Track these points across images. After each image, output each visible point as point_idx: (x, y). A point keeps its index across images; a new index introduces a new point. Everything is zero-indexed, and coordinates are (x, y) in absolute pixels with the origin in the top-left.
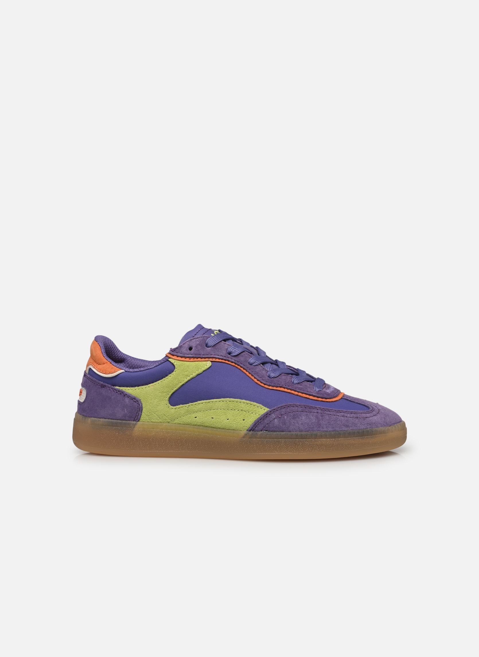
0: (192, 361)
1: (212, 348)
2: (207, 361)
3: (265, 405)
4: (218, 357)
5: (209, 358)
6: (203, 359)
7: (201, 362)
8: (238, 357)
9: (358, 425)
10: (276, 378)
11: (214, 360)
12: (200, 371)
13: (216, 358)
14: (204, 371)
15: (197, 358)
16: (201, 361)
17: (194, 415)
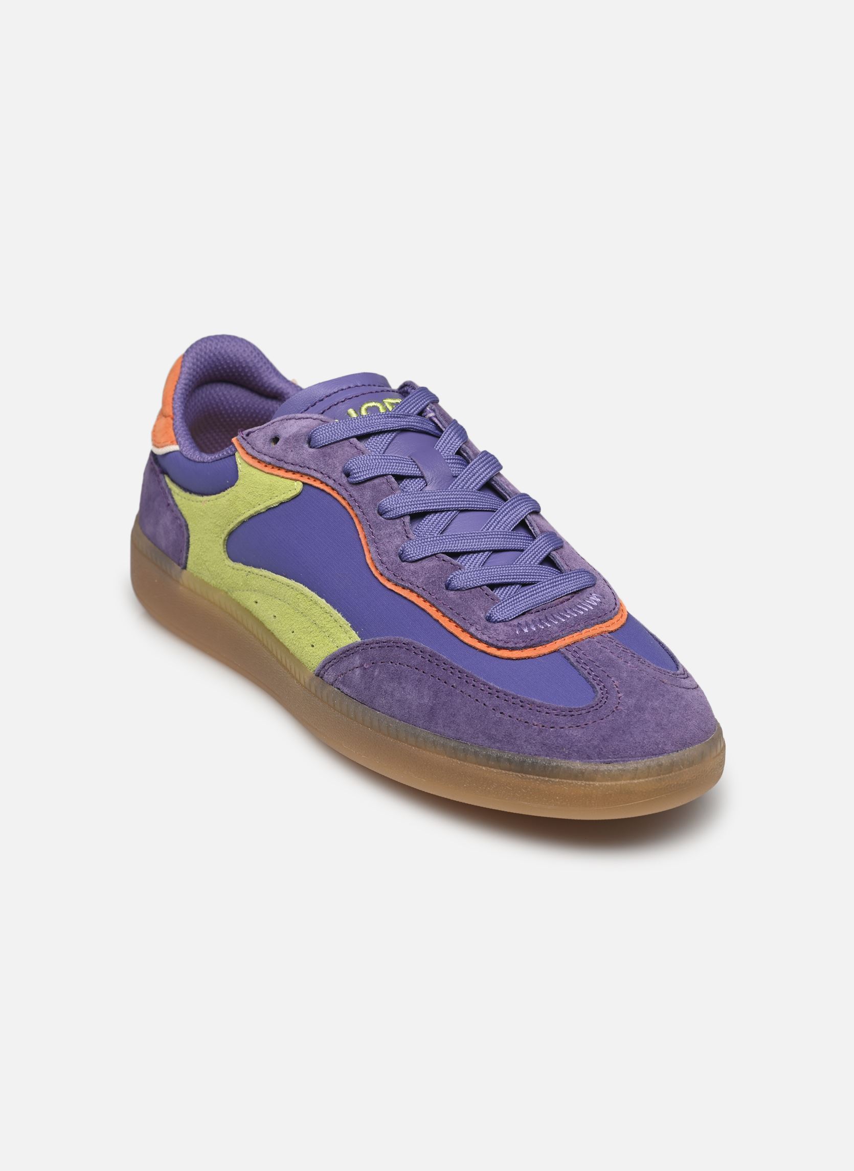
0: (268, 473)
1: (316, 450)
2: (296, 480)
3: (354, 627)
4: (319, 476)
5: (303, 474)
6: (290, 475)
7: (282, 479)
8: (359, 487)
9: (518, 742)
10: (414, 564)
11: (311, 482)
12: (274, 502)
13: (316, 479)
14: (282, 503)
15: (280, 468)
16: (283, 477)
17: (254, 597)
